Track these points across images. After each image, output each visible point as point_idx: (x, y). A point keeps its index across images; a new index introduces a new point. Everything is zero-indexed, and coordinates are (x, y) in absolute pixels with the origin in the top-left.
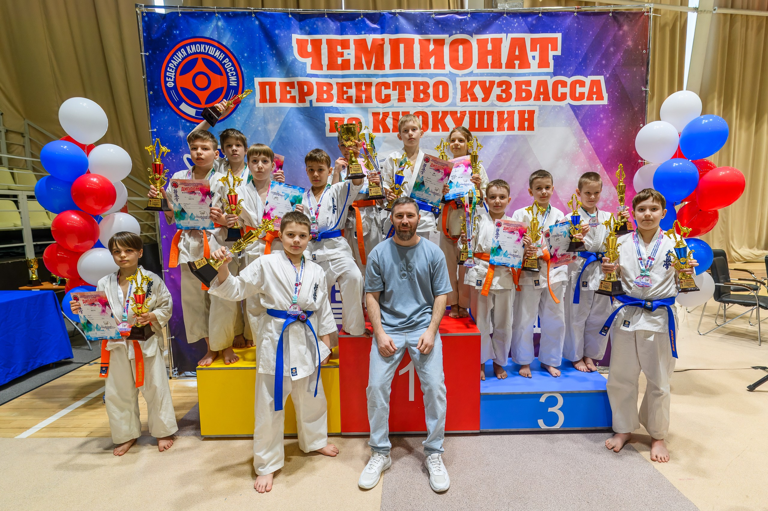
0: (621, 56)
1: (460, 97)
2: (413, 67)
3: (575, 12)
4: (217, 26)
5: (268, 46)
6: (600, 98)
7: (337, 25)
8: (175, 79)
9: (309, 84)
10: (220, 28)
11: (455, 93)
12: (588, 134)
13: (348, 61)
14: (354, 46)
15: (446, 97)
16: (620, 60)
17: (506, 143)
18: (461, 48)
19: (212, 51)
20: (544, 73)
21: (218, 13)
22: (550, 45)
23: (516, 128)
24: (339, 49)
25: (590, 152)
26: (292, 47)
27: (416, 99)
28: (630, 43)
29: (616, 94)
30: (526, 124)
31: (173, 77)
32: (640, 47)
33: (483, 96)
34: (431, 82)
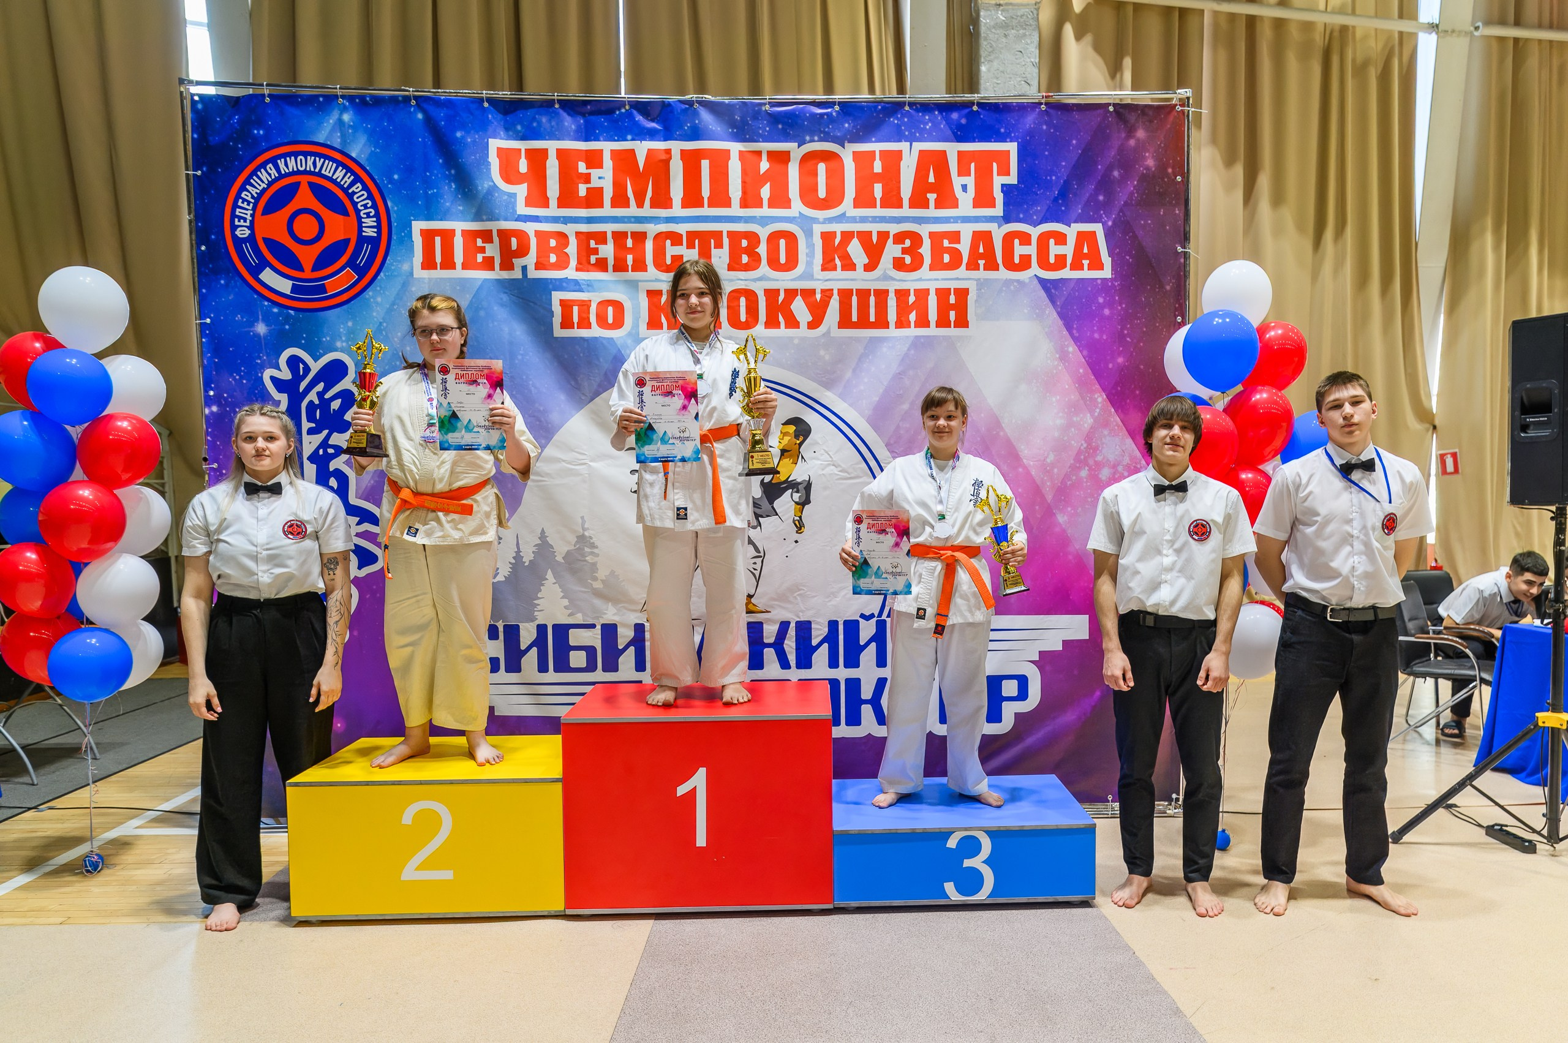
0: (1134, 187)
1: (821, 262)
2: (727, 204)
3: (1042, 104)
4: (340, 121)
5: (441, 161)
6: (1097, 265)
7: (579, 121)
8: (252, 222)
9: (522, 236)
10: (347, 126)
11: (811, 255)
12: (1077, 335)
13: (600, 190)
14: (611, 163)
15: (792, 262)
16: (1132, 193)
17: (912, 352)
18: (822, 167)
19: (329, 168)
20: (985, 217)
21: (343, 97)
22: (995, 165)
23: (933, 323)
24: (582, 167)
25: (1081, 371)
26: (489, 164)
27: (734, 265)
28: (1150, 163)
29: (1128, 258)
30: (952, 315)
31: (249, 218)
32: (1170, 170)
33: (866, 261)
34: (764, 233)
